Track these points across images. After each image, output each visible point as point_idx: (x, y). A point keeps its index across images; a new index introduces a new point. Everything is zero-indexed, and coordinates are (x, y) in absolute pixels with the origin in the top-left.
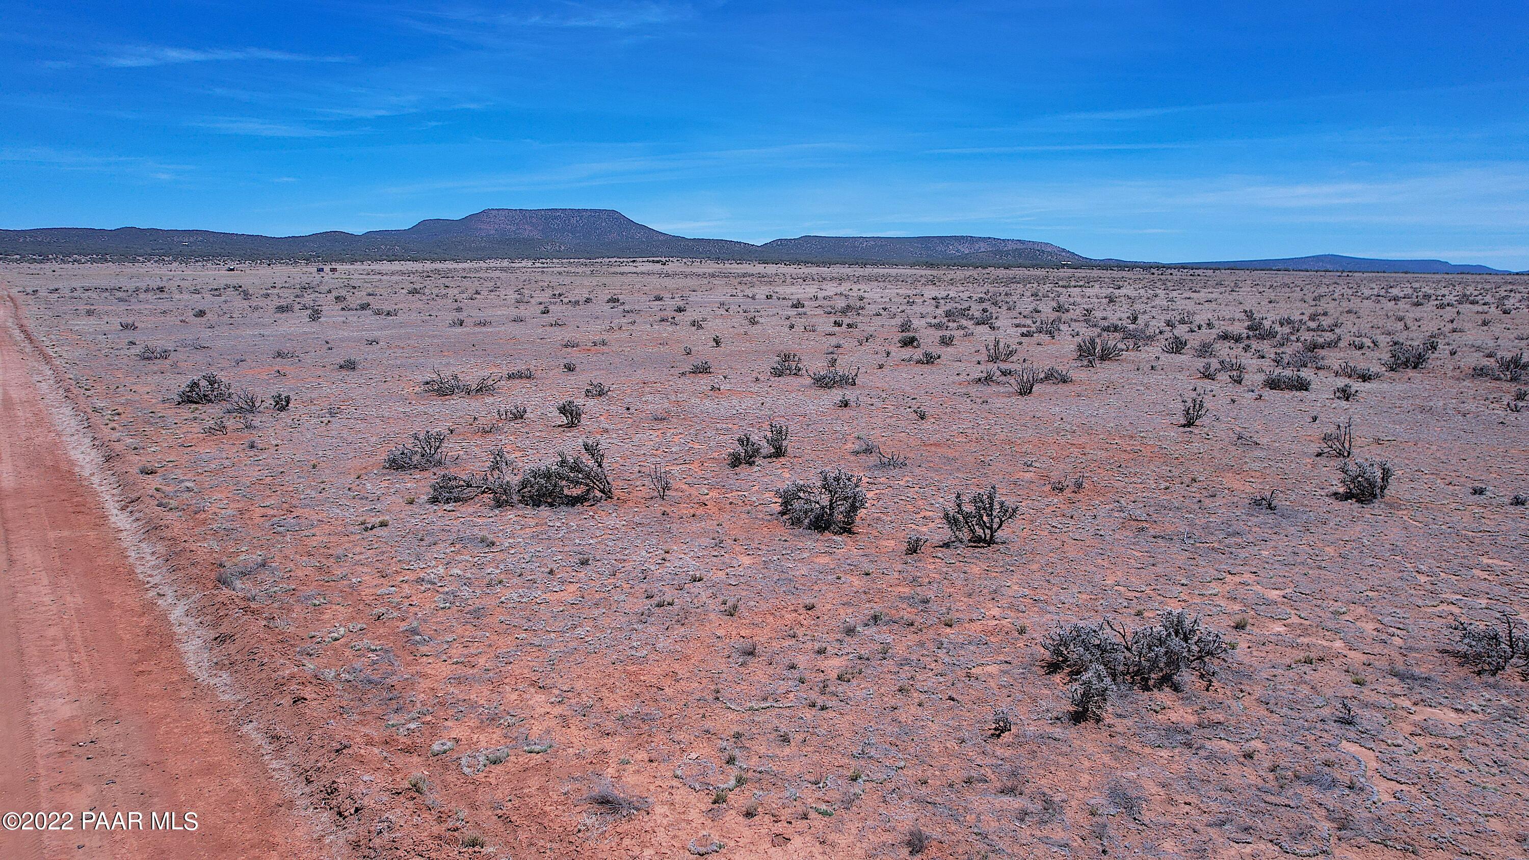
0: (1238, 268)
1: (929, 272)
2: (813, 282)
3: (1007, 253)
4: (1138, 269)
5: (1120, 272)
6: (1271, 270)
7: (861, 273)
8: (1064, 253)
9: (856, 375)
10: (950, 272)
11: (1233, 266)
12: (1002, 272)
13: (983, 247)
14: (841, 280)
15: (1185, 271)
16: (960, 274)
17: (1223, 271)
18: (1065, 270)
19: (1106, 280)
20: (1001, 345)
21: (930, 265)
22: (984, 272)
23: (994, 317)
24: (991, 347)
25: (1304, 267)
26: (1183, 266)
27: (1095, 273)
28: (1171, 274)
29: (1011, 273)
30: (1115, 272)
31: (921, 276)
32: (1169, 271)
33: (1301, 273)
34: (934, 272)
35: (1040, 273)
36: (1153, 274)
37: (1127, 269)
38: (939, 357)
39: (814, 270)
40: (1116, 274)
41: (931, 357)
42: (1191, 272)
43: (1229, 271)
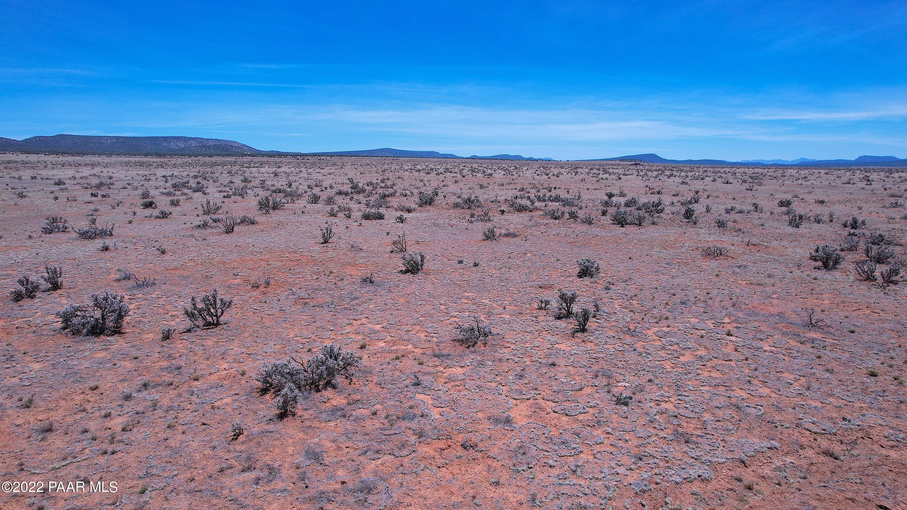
0: (344, 155)
1: (158, 160)
2: (70, 167)
3: (210, 147)
4: (290, 157)
5: (280, 158)
6: (360, 156)
7: (108, 161)
8: (245, 148)
9: (112, 229)
10: (173, 159)
11: (341, 155)
12: (207, 159)
13: (193, 143)
14: (93, 165)
15: (316, 157)
16: (179, 161)
17: (336, 157)
18: (246, 157)
19: (272, 163)
20: (211, 204)
21: (159, 155)
22: (196, 159)
23: (205, 187)
24: (205, 205)
25: (376, 155)
26: (314, 155)
27: (265, 159)
28: (308, 159)
29: (214, 159)
30: (277, 158)
31: (154, 162)
32: (307, 158)
33: (375, 158)
34: (162, 160)
35: (232, 159)
36: (298, 159)
37: (283, 157)
38: (171, 213)
39: (70, 159)
40: (277, 159)
41: (165, 214)
42: (319, 158)
43: (339, 157)
